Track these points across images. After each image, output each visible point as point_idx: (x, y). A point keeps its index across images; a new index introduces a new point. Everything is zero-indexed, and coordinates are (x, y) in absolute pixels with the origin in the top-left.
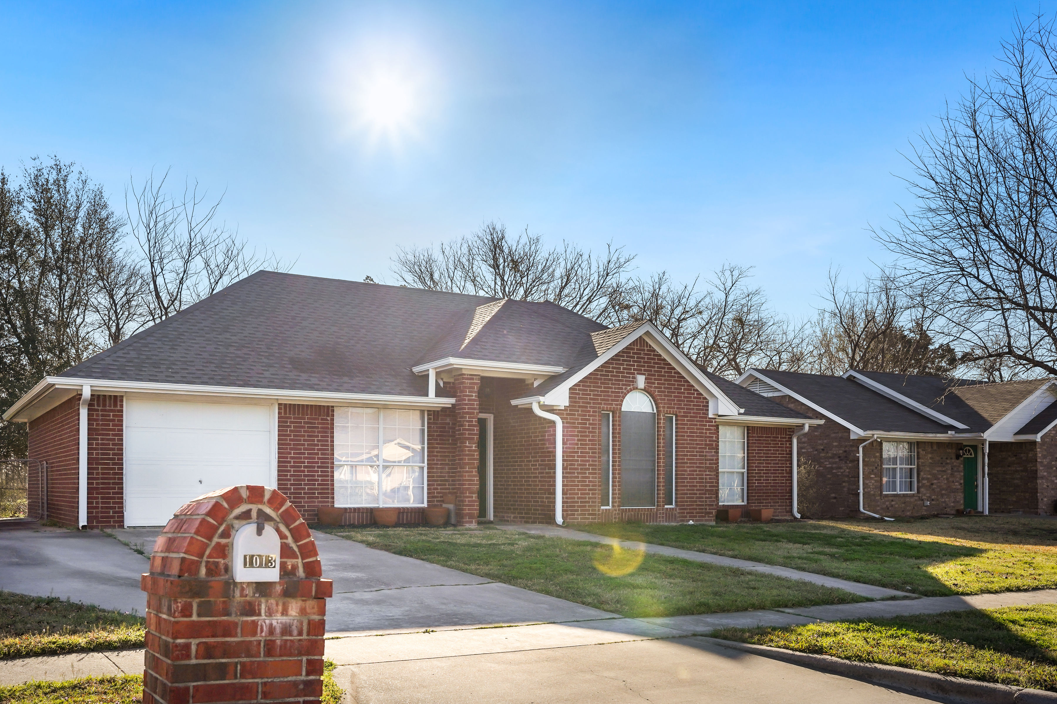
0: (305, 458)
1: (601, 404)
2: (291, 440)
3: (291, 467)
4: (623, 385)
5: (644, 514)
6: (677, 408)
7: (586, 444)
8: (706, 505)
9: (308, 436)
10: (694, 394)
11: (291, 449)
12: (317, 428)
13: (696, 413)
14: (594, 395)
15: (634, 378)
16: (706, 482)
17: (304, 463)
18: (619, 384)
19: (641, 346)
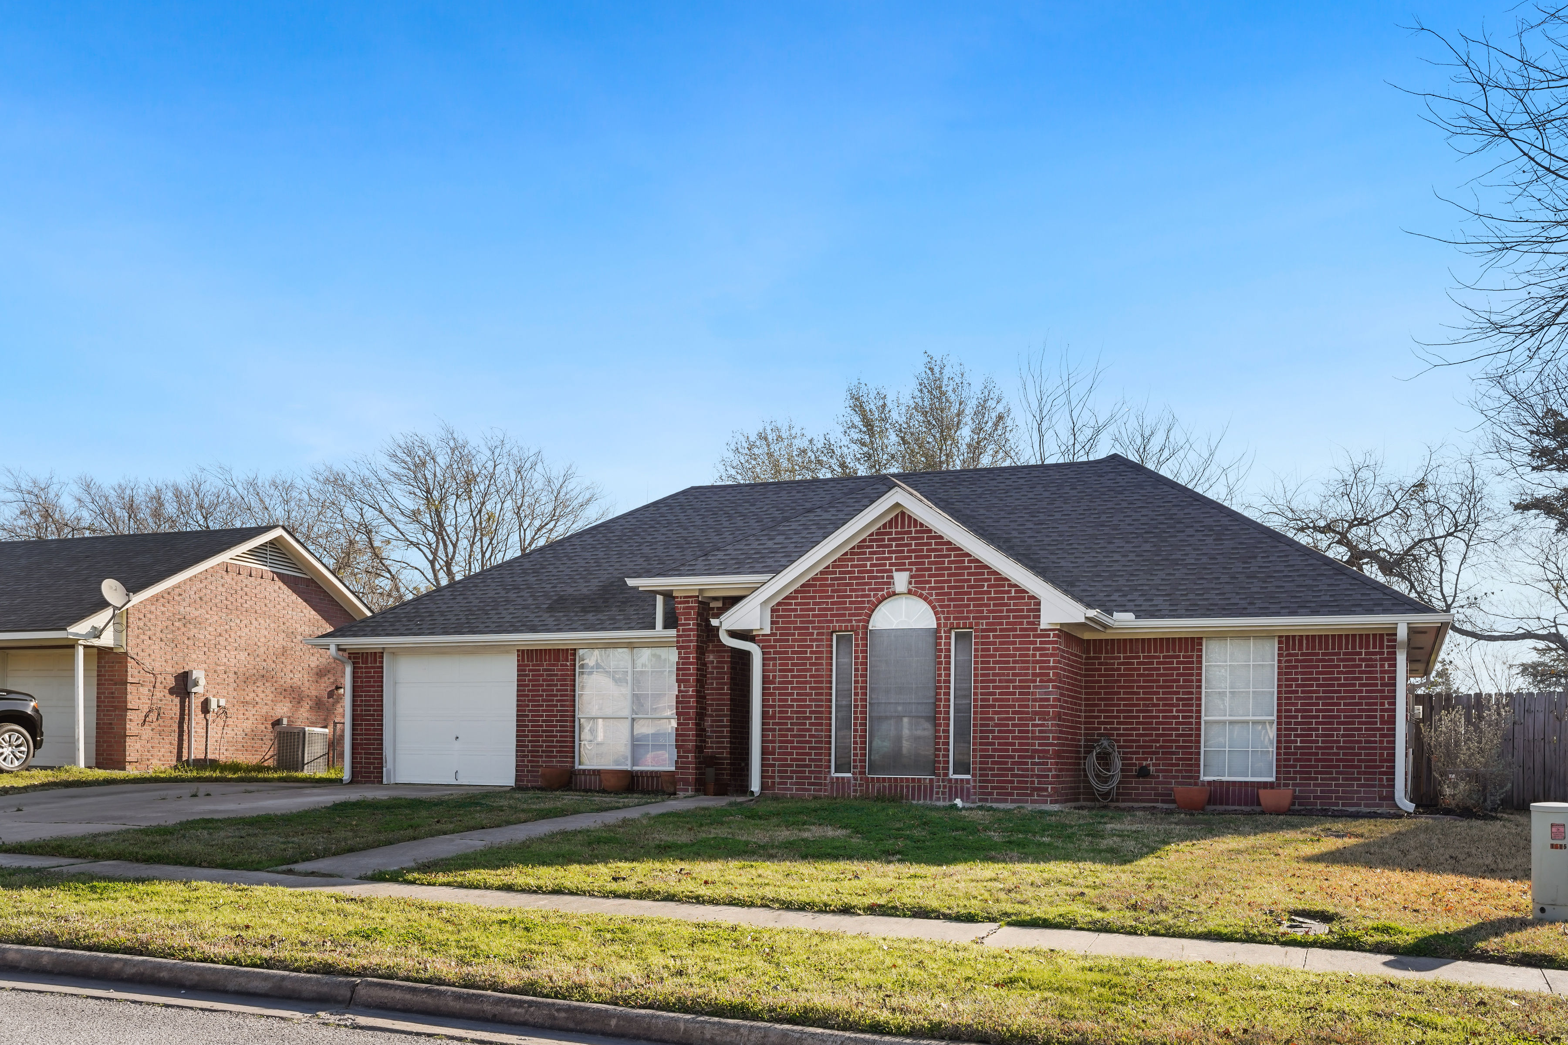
0: (544, 711)
1: (832, 622)
2: (529, 691)
3: (529, 721)
4: (870, 590)
5: (908, 787)
6: (974, 618)
7: (806, 682)
8: (1032, 776)
9: (547, 685)
10: (1009, 592)
11: (529, 701)
12: (556, 675)
13: (1015, 623)
14: (819, 610)
15: (892, 577)
16: (1033, 738)
17: (542, 716)
18: (864, 590)
19: (903, 526)
